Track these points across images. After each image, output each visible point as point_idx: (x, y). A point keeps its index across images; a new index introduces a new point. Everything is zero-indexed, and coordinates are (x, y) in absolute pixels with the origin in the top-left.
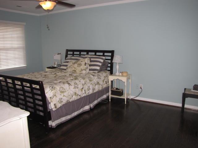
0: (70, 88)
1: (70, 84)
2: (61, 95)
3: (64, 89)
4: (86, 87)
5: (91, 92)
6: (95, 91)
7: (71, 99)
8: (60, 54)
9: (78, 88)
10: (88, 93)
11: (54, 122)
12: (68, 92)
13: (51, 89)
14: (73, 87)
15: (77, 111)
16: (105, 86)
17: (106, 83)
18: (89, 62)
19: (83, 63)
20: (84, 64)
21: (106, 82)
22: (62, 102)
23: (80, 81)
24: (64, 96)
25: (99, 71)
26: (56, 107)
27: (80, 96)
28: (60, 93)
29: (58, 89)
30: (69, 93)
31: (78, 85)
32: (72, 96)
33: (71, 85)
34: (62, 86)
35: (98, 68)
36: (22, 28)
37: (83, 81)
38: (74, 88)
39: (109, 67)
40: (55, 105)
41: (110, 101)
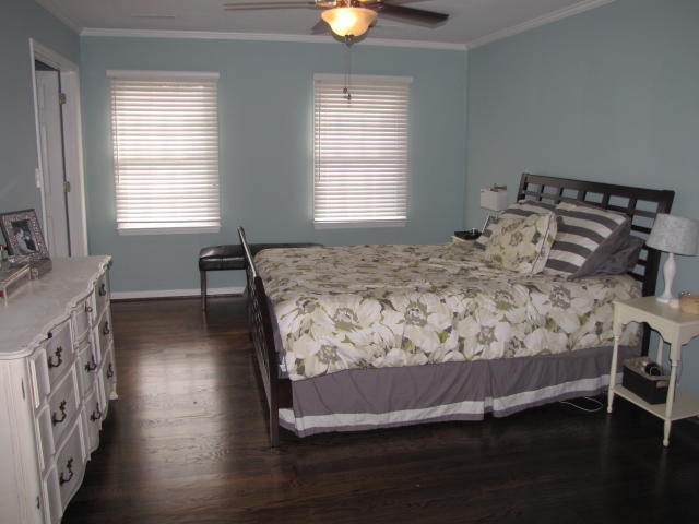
0: (383, 318)
1: (389, 303)
2: (335, 334)
3: (356, 318)
4: (469, 329)
5: (496, 350)
6: (520, 353)
7: (380, 360)
8: (504, 188)
9: (423, 323)
10: (479, 353)
11: (301, 416)
12: (369, 330)
13: (301, 307)
14: (401, 316)
15: (414, 407)
16: (587, 340)
17: (599, 332)
18: (553, 232)
19: (529, 233)
20: (531, 238)
21: (598, 324)
22: (336, 359)
23: (443, 301)
24: (347, 340)
25: (577, 273)
26: (301, 371)
27: (427, 355)
28: (333, 329)
29: (331, 312)
30: (372, 334)
31: (427, 315)
32: (386, 351)
33: (393, 308)
34: (349, 306)
35: (578, 261)
36: (401, 94)
37: (458, 303)
38: (401, 321)
39: (641, 262)
40: (298, 361)
41: (610, 409)
